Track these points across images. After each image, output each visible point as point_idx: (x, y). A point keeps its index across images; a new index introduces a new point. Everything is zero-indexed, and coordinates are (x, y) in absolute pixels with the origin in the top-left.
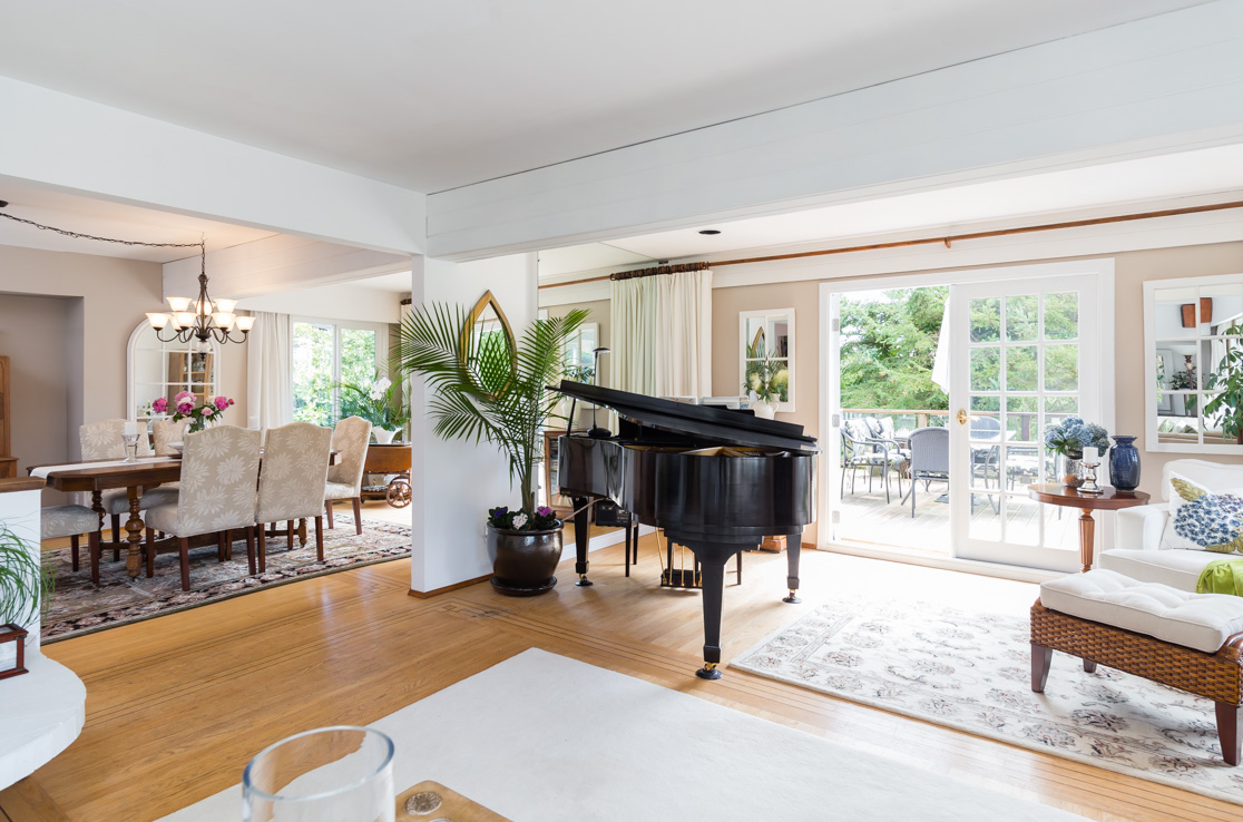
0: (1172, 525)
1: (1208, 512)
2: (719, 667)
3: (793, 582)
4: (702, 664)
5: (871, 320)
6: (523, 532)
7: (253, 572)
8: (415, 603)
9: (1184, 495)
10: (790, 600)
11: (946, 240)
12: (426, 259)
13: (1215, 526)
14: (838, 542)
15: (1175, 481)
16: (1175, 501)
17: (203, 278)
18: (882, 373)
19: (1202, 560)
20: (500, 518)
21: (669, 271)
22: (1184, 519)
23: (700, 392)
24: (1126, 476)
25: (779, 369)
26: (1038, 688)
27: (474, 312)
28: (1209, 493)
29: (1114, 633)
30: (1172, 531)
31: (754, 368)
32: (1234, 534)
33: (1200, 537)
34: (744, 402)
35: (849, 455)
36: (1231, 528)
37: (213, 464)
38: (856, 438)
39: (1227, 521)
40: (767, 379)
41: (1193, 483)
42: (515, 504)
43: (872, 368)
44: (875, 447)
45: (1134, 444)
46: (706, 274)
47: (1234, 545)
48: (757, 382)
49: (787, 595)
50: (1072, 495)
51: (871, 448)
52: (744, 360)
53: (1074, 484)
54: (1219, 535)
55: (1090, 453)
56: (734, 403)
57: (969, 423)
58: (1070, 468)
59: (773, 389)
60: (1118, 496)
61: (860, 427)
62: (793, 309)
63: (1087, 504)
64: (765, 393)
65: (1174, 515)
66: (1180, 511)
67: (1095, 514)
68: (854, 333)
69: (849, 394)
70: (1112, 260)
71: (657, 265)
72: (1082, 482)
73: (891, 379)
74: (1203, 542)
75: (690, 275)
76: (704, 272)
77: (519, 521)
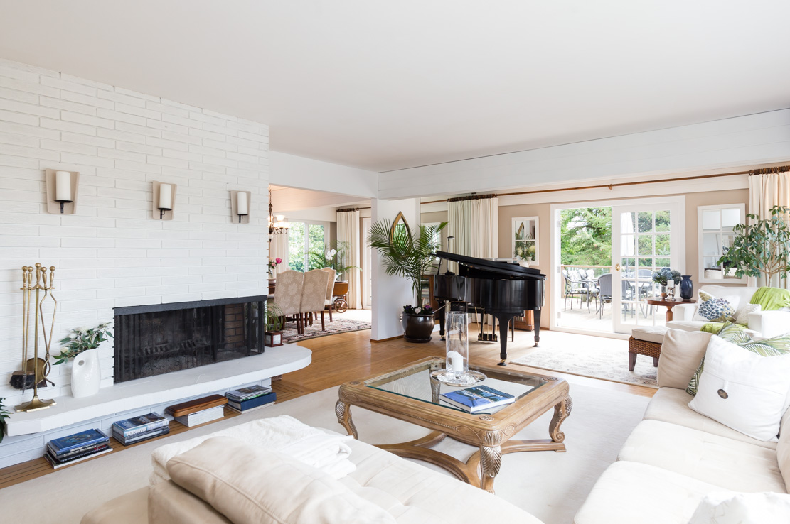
0: (698, 311)
1: (712, 306)
2: (507, 361)
3: (537, 339)
4: (500, 360)
5: (589, 213)
6: (419, 315)
7: (299, 333)
9: (703, 299)
10: (536, 346)
11: (610, 186)
12: (379, 200)
13: (714, 311)
14: (560, 326)
15: (700, 293)
16: (700, 301)
17: (270, 206)
18: (595, 245)
20: (408, 310)
21: (477, 198)
22: (702, 308)
23: (493, 256)
24: (687, 293)
25: (531, 245)
26: (632, 369)
27: (395, 222)
28: (713, 298)
30: (697, 313)
31: (519, 245)
32: (721, 314)
33: (708, 316)
34: (515, 260)
35: (569, 289)
36: (720, 312)
37: (287, 286)
38: (572, 280)
39: (719, 309)
40: (525, 250)
41: (707, 294)
42: (414, 304)
43: (590, 242)
44: (583, 284)
45: (690, 279)
46: (496, 200)
47: (721, 319)
48: (520, 251)
49: (534, 345)
51: (581, 285)
52: (514, 240)
53: (664, 296)
54: (715, 315)
55: (671, 283)
56: (510, 260)
57: (621, 270)
58: (662, 289)
59: (528, 254)
60: (683, 300)
61: (575, 274)
62: (538, 217)
63: (669, 305)
64: (524, 256)
65: (699, 307)
66: (701, 305)
67: (673, 309)
68: (579, 221)
69: (576, 258)
70: (684, 196)
71: (471, 195)
72: (668, 295)
73: (601, 249)
74: (708, 318)
75: (488, 200)
76: (495, 198)
77: (418, 310)
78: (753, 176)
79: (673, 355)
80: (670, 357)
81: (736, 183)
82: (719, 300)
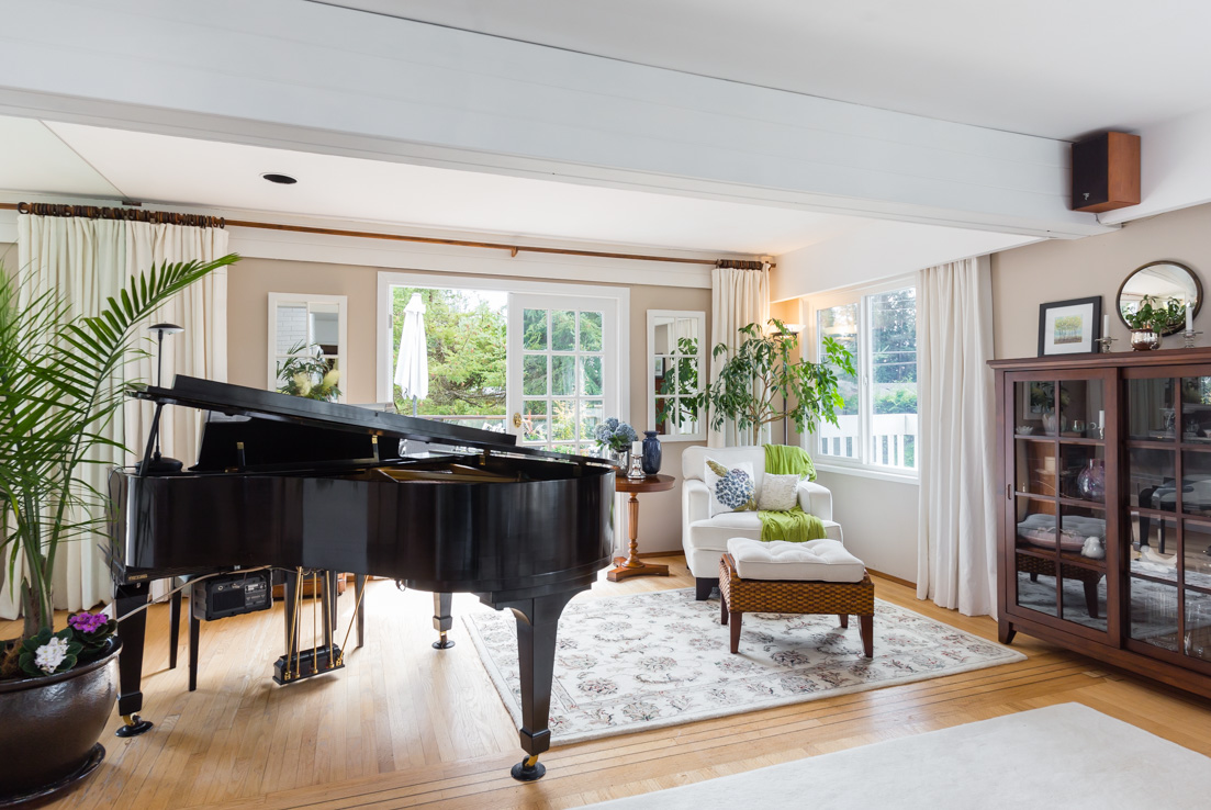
0: (716, 497)
1: (734, 484)
9: (718, 473)
13: (739, 493)
15: (710, 463)
16: (711, 479)
22: (721, 490)
24: (652, 463)
28: (731, 468)
29: (796, 585)
30: (717, 501)
32: (748, 497)
33: (732, 502)
36: (746, 493)
39: (743, 488)
41: (725, 464)
46: (220, 234)
47: (749, 505)
52: (275, 355)
54: (741, 499)
55: (638, 446)
57: (522, 425)
60: (648, 481)
62: (346, 297)
63: (632, 489)
65: (713, 489)
66: (717, 485)
67: (641, 496)
70: (628, 290)
74: (733, 506)
75: (193, 231)
76: (218, 230)
77: (51, 655)
78: (721, 270)
81: (693, 277)
82: (736, 472)
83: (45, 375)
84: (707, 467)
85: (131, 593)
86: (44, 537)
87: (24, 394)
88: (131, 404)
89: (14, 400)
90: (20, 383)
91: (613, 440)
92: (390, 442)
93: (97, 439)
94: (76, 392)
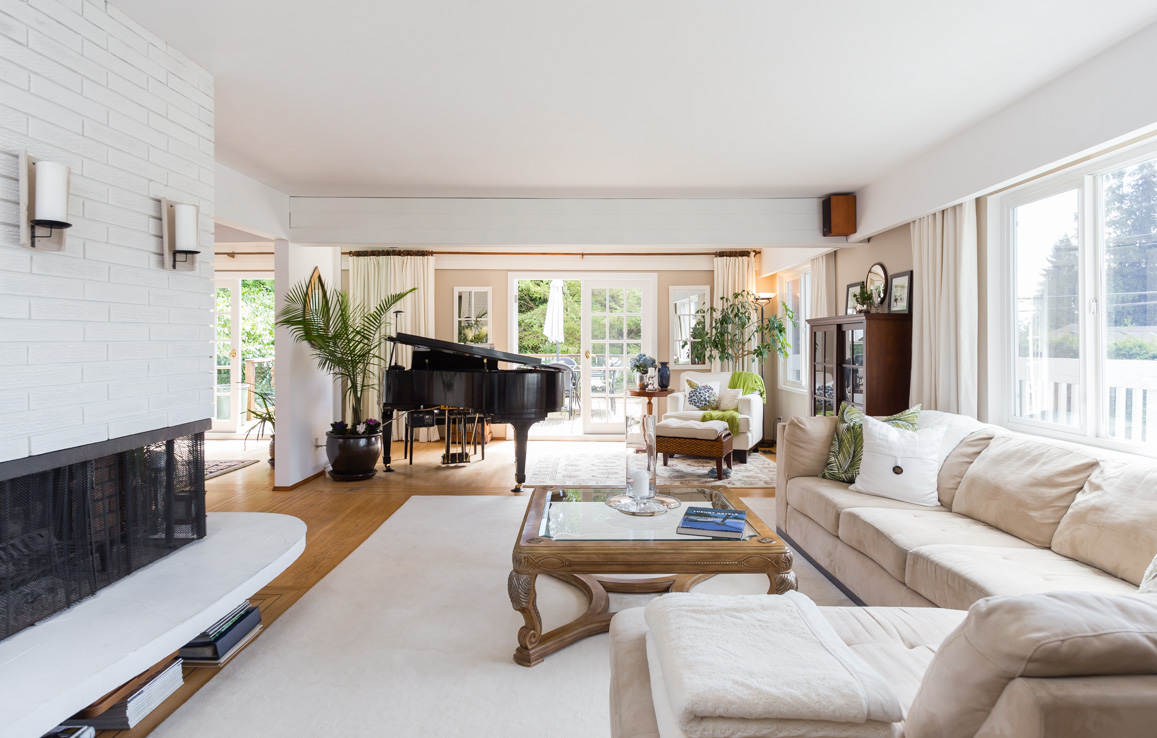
0: (686, 401)
1: (701, 393)
8: (278, 494)
9: (691, 387)
12: (290, 244)
13: (703, 399)
15: (687, 381)
16: (688, 389)
19: (702, 413)
20: (340, 429)
21: (401, 253)
22: (692, 397)
24: (664, 381)
25: (483, 326)
27: (310, 284)
28: (700, 385)
30: (687, 403)
31: (465, 326)
32: (709, 402)
33: (698, 404)
36: (707, 399)
39: (706, 397)
41: (696, 382)
45: (667, 365)
46: (431, 259)
47: (708, 407)
50: (643, 392)
52: (456, 319)
53: (643, 387)
54: (704, 402)
55: (650, 371)
57: (591, 358)
58: (641, 379)
59: (480, 338)
60: (662, 391)
62: (490, 288)
63: (650, 395)
65: (687, 396)
66: (690, 394)
67: (653, 400)
70: (656, 274)
71: (391, 250)
72: (647, 386)
74: (698, 407)
75: (419, 258)
76: (430, 257)
77: (361, 428)
78: (719, 258)
79: (803, 442)
80: (800, 444)
81: (702, 264)
82: (705, 387)
83: (358, 333)
84: (686, 384)
85: (387, 416)
86: (359, 389)
87: (352, 339)
88: (388, 342)
89: (350, 341)
90: (350, 337)
91: (638, 367)
92: (493, 362)
93: (374, 356)
94: (368, 339)
